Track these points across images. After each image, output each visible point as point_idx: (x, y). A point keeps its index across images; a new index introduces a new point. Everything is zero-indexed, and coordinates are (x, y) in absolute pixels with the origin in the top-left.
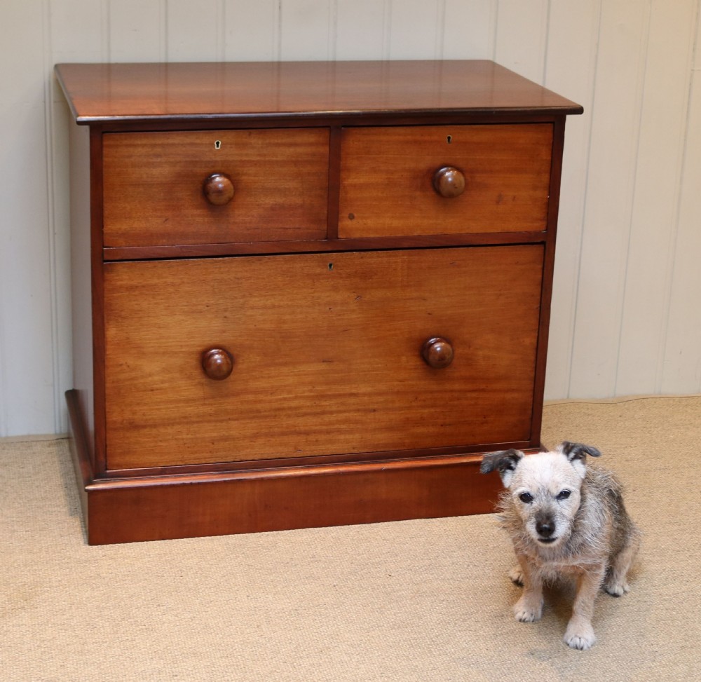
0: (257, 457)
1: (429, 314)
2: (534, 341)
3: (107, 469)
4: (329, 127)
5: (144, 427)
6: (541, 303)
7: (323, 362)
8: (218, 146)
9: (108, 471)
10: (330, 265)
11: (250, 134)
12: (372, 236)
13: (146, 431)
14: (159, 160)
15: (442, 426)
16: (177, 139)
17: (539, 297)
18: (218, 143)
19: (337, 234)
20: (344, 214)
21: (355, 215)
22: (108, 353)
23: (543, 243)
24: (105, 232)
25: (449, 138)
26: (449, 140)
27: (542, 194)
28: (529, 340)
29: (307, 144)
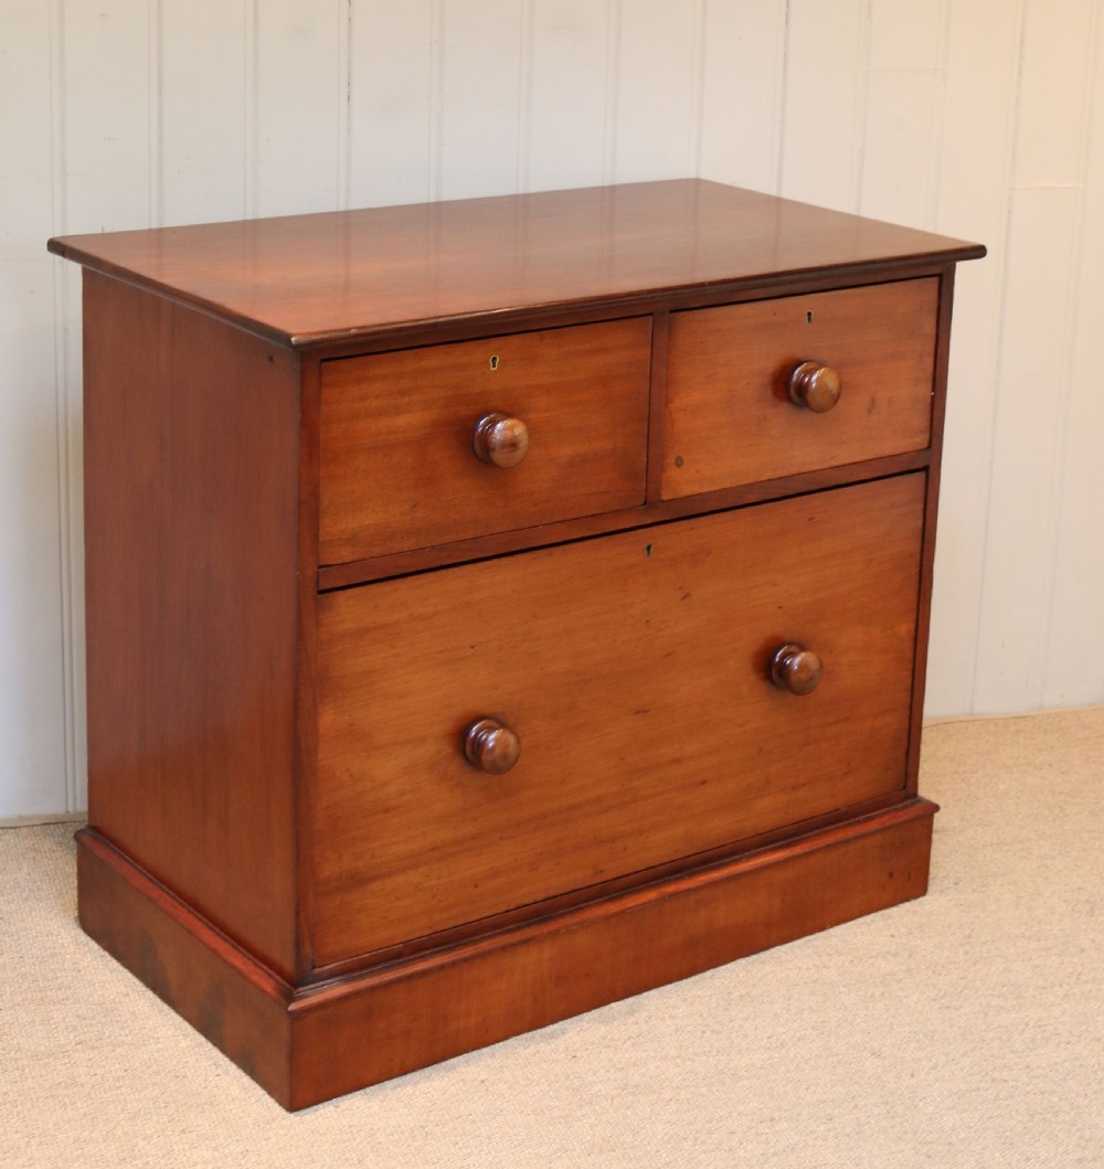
0: (541, 896)
1: (780, 607)
2: (912, 627)
3: (314, 967)
4: (651, 314)
5: (374, 879)
6: (921, 565)
7: (637, 713)
8: (494, 366)
9: (317, 970)
10: (649, 548)
11: (542, 339)
12: (706, 489)
13: (375, 886)
14: (406, 399)
15: (794, 788)
16: (434, 359)
17: (918, 556)
18: (494, 359)
19: (659, 494)
20: (671, 460)
21: (685, 459)
22: (320, 757)
23: (926, 469)
24: (321, 539)
25: (809, 314)
26: (809, 320)
27: (925, 391)
28: (905, 628)
29: (621, 348)
